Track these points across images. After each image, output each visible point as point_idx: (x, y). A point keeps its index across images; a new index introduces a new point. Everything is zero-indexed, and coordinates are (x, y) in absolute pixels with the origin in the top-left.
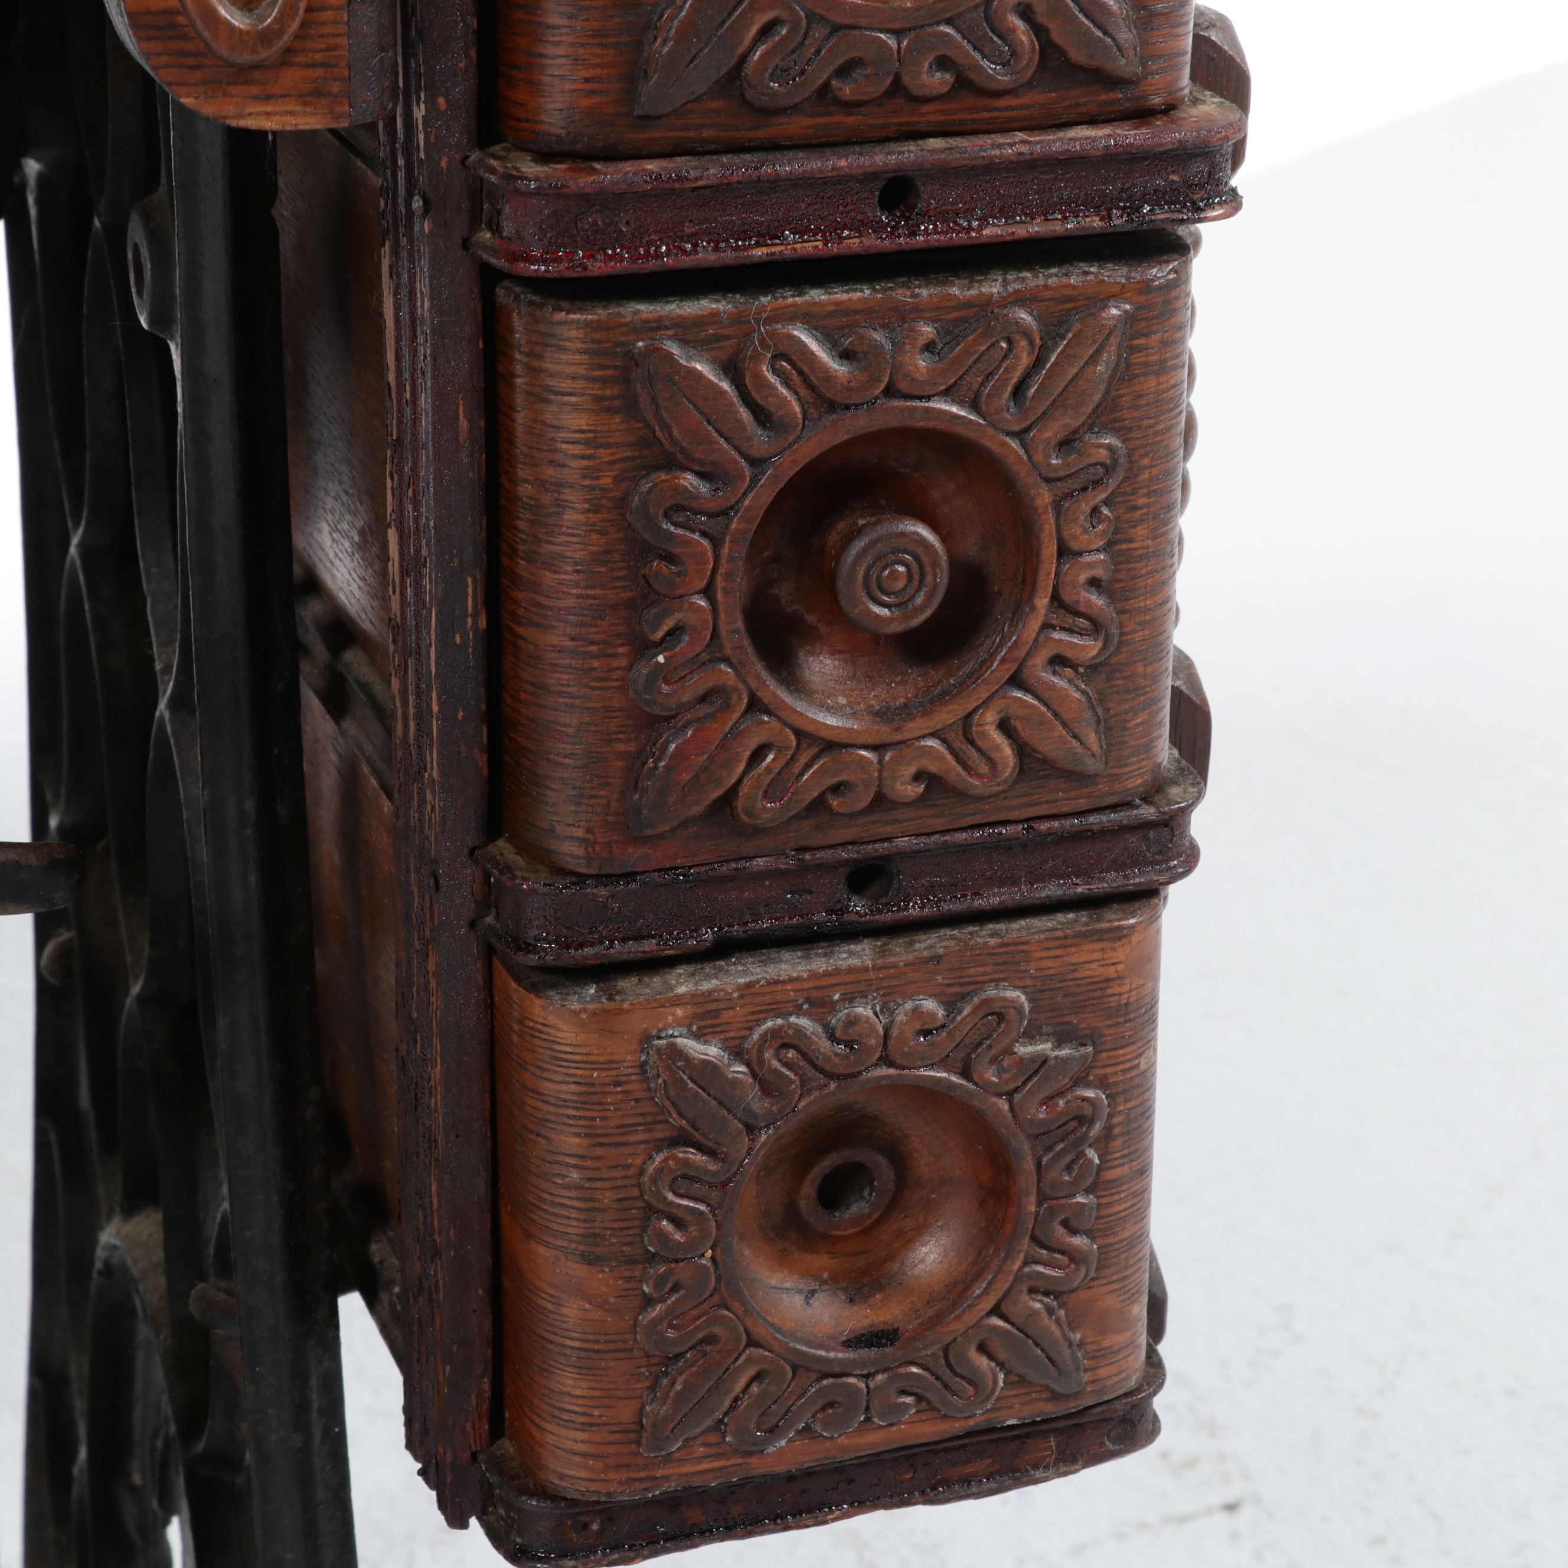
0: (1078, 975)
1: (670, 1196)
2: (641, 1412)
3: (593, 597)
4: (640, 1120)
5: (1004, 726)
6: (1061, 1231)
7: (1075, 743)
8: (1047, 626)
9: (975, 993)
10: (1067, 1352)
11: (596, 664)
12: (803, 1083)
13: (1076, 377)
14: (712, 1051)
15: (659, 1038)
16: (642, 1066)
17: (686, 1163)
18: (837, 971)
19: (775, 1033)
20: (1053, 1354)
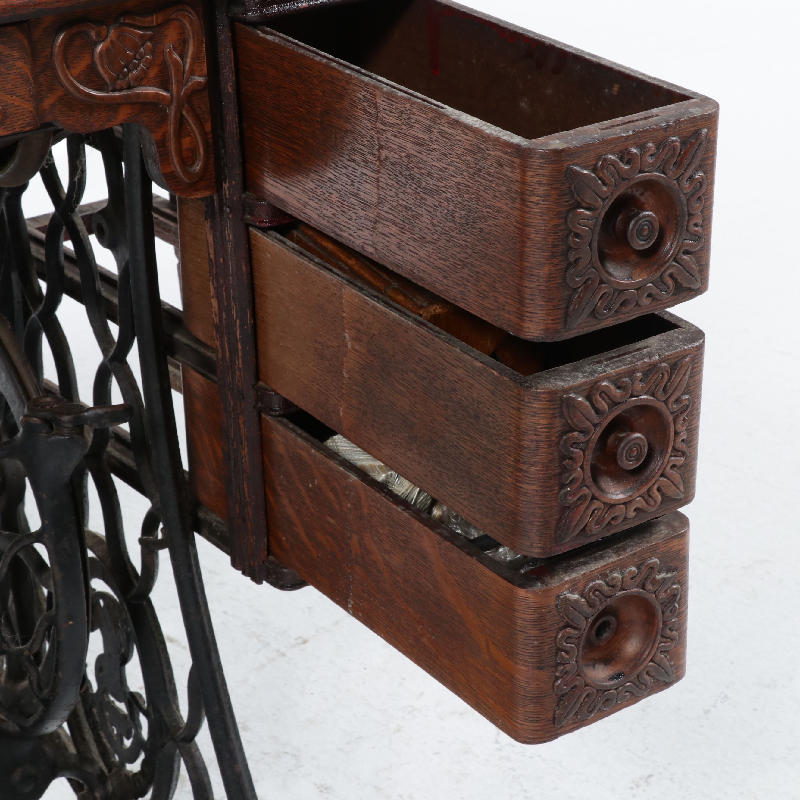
0: (672, 550)
1: (565, 644)
2: (554, 714)
3: (549, 474)
4: (556, 622)
5: (659, 489)
6: (668, 631)
7: (678, 490)
8: (671, 456)
9: (644, 562)
10: (670, 668)
11: (548, 493)
12: (600, 601)
13: (680, 380)
14: (575, 596)
15: (562, 595)
16: (557, 605)
17: (569, 633)
18: (608, 564)
19: (592, 587)
20: (667, 671)
